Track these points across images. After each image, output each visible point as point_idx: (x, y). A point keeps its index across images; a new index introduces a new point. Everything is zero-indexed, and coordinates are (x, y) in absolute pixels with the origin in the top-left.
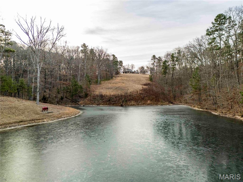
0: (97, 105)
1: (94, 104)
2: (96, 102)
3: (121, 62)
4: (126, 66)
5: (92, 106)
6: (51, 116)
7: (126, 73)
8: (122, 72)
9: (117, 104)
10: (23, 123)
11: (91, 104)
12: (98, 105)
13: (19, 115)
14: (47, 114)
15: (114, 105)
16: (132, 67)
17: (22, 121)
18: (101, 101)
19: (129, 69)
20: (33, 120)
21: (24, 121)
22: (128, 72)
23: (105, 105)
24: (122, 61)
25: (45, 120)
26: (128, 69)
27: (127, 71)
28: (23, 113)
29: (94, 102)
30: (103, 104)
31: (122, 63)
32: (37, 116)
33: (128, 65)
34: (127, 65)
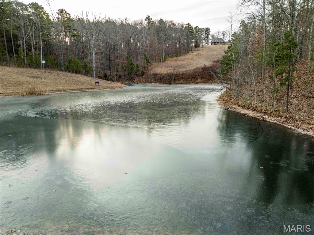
0: (150, 83)
2: (150, 80)
3: (207, 30)
6: (100, 87)
7: (215, 44)
8: (210, 43)
9: (167, 83)
10: (82, 90)
11: (145, 82)
13: (81, 85)
14: (98, 86)
16: (224, 34)
17: (81, 89)
18: (154, 79)
19: (219, 38)
20: (88, 89)
21: (83, 89)
22: (218, 42)
24: (209, 28)
25: (95, 89)
26: (217, 39)
27: (216, 41)
28: (83, 84)
29: (148, 80)
30: (154, 83)
31: (209, 31)
32: (91, 87)
34: (216, 33)
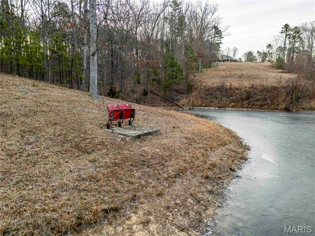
0: (219, 108)
1: (212, 107)
2: (216, 101)
4: (225, 51)
5: (207, 109)
9: (272, 107)
11: (206, 106)
12: (223, 107)
15: (262, 109)
16: (235, 50)
18: (225, 99)
19: (229, 55)
22: (228, 60)
23: (240, 109)
26: (227, 56)
29: (211, 102)
30: (233, 107)
33: (228, 50)
